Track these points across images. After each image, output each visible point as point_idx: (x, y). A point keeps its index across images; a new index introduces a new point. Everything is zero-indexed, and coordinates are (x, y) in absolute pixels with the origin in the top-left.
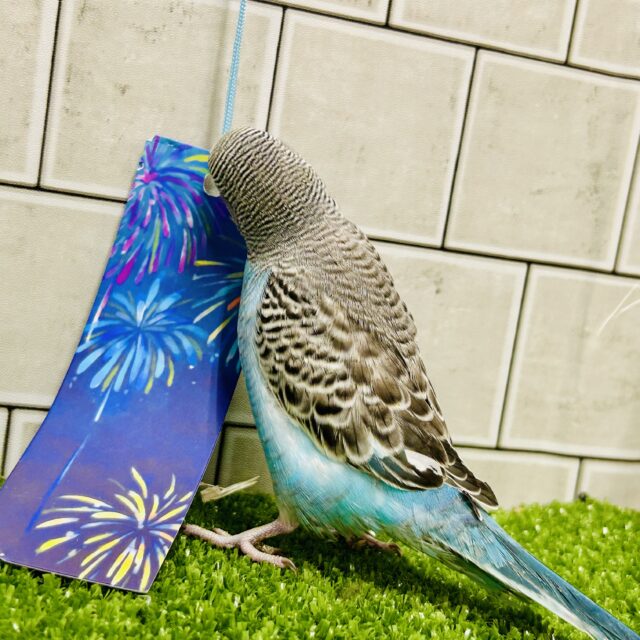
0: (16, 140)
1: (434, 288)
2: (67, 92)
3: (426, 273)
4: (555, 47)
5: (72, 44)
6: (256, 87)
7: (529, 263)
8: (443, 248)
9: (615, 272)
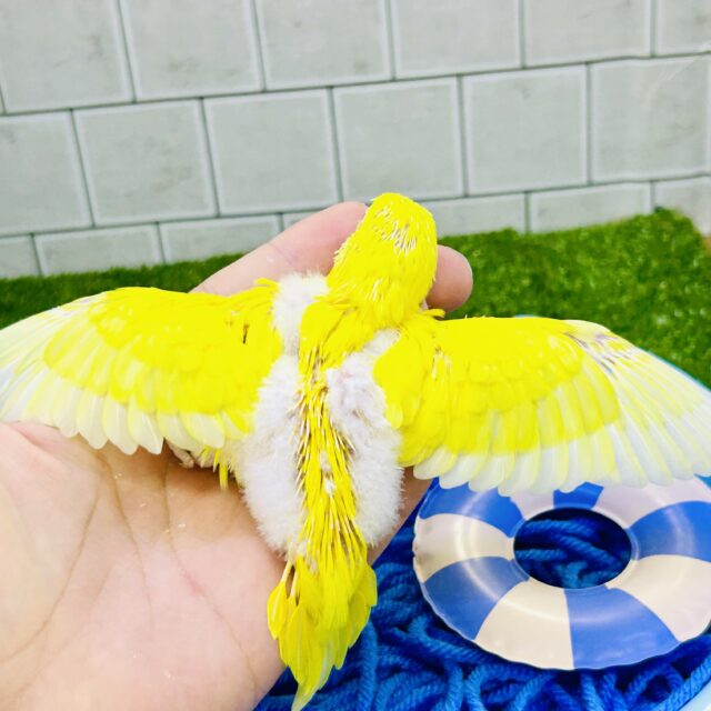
3: (515, 87)
7: (588, 63)
9: (653, 57)
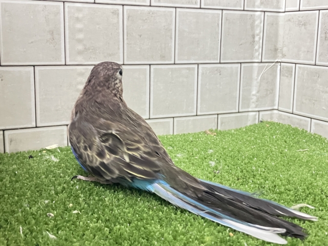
0: (117, 53)
1: (219, 74)
2: (127, 39)
3: (217, 70)
4: (241, 7)
5: (127, 26)
6: (171, 29)
7: (241, 63)
8: (220, 63)
9: (261, 62)
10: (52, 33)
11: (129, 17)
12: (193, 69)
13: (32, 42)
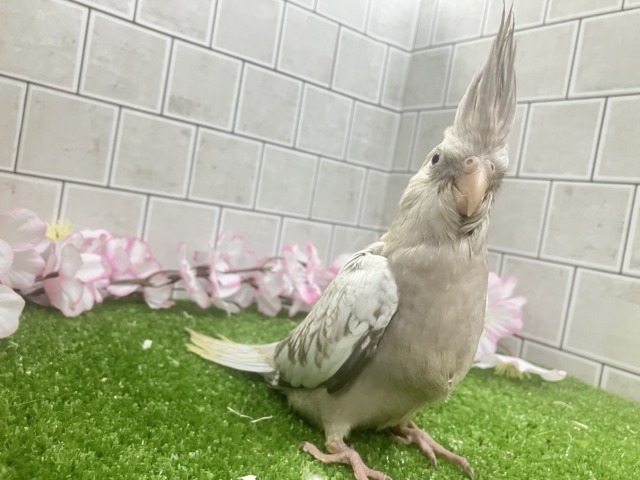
10: (97, 142)
11: (203, 141)
12: (276, 221)
13: (67, 150)
